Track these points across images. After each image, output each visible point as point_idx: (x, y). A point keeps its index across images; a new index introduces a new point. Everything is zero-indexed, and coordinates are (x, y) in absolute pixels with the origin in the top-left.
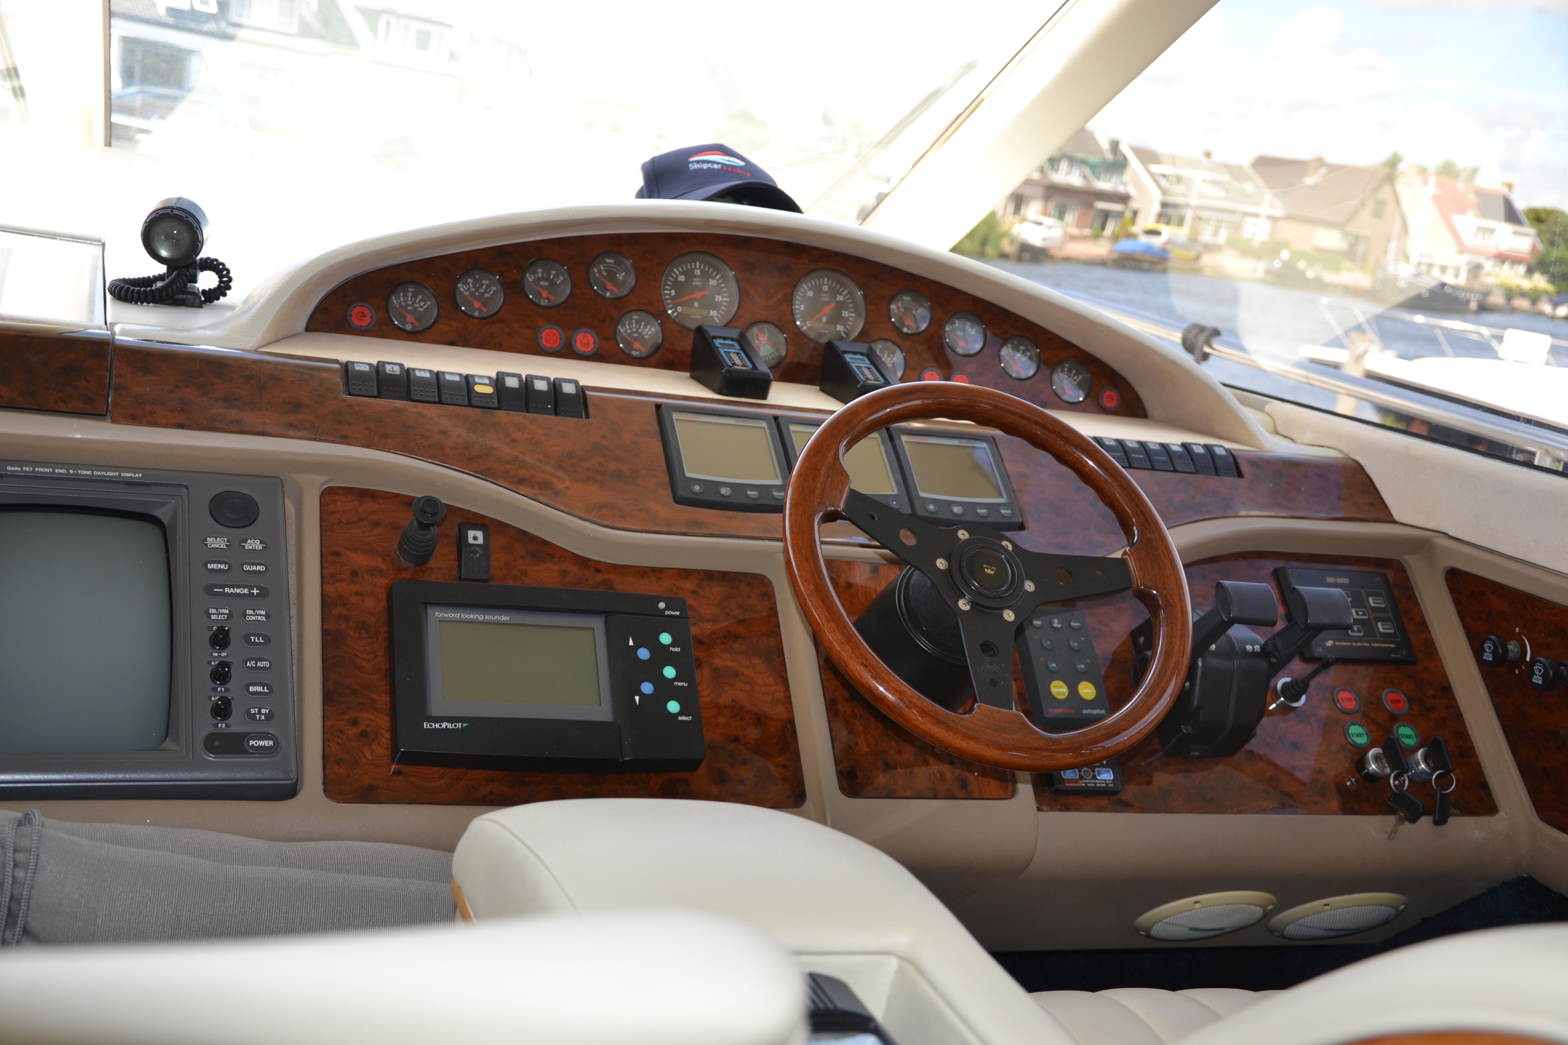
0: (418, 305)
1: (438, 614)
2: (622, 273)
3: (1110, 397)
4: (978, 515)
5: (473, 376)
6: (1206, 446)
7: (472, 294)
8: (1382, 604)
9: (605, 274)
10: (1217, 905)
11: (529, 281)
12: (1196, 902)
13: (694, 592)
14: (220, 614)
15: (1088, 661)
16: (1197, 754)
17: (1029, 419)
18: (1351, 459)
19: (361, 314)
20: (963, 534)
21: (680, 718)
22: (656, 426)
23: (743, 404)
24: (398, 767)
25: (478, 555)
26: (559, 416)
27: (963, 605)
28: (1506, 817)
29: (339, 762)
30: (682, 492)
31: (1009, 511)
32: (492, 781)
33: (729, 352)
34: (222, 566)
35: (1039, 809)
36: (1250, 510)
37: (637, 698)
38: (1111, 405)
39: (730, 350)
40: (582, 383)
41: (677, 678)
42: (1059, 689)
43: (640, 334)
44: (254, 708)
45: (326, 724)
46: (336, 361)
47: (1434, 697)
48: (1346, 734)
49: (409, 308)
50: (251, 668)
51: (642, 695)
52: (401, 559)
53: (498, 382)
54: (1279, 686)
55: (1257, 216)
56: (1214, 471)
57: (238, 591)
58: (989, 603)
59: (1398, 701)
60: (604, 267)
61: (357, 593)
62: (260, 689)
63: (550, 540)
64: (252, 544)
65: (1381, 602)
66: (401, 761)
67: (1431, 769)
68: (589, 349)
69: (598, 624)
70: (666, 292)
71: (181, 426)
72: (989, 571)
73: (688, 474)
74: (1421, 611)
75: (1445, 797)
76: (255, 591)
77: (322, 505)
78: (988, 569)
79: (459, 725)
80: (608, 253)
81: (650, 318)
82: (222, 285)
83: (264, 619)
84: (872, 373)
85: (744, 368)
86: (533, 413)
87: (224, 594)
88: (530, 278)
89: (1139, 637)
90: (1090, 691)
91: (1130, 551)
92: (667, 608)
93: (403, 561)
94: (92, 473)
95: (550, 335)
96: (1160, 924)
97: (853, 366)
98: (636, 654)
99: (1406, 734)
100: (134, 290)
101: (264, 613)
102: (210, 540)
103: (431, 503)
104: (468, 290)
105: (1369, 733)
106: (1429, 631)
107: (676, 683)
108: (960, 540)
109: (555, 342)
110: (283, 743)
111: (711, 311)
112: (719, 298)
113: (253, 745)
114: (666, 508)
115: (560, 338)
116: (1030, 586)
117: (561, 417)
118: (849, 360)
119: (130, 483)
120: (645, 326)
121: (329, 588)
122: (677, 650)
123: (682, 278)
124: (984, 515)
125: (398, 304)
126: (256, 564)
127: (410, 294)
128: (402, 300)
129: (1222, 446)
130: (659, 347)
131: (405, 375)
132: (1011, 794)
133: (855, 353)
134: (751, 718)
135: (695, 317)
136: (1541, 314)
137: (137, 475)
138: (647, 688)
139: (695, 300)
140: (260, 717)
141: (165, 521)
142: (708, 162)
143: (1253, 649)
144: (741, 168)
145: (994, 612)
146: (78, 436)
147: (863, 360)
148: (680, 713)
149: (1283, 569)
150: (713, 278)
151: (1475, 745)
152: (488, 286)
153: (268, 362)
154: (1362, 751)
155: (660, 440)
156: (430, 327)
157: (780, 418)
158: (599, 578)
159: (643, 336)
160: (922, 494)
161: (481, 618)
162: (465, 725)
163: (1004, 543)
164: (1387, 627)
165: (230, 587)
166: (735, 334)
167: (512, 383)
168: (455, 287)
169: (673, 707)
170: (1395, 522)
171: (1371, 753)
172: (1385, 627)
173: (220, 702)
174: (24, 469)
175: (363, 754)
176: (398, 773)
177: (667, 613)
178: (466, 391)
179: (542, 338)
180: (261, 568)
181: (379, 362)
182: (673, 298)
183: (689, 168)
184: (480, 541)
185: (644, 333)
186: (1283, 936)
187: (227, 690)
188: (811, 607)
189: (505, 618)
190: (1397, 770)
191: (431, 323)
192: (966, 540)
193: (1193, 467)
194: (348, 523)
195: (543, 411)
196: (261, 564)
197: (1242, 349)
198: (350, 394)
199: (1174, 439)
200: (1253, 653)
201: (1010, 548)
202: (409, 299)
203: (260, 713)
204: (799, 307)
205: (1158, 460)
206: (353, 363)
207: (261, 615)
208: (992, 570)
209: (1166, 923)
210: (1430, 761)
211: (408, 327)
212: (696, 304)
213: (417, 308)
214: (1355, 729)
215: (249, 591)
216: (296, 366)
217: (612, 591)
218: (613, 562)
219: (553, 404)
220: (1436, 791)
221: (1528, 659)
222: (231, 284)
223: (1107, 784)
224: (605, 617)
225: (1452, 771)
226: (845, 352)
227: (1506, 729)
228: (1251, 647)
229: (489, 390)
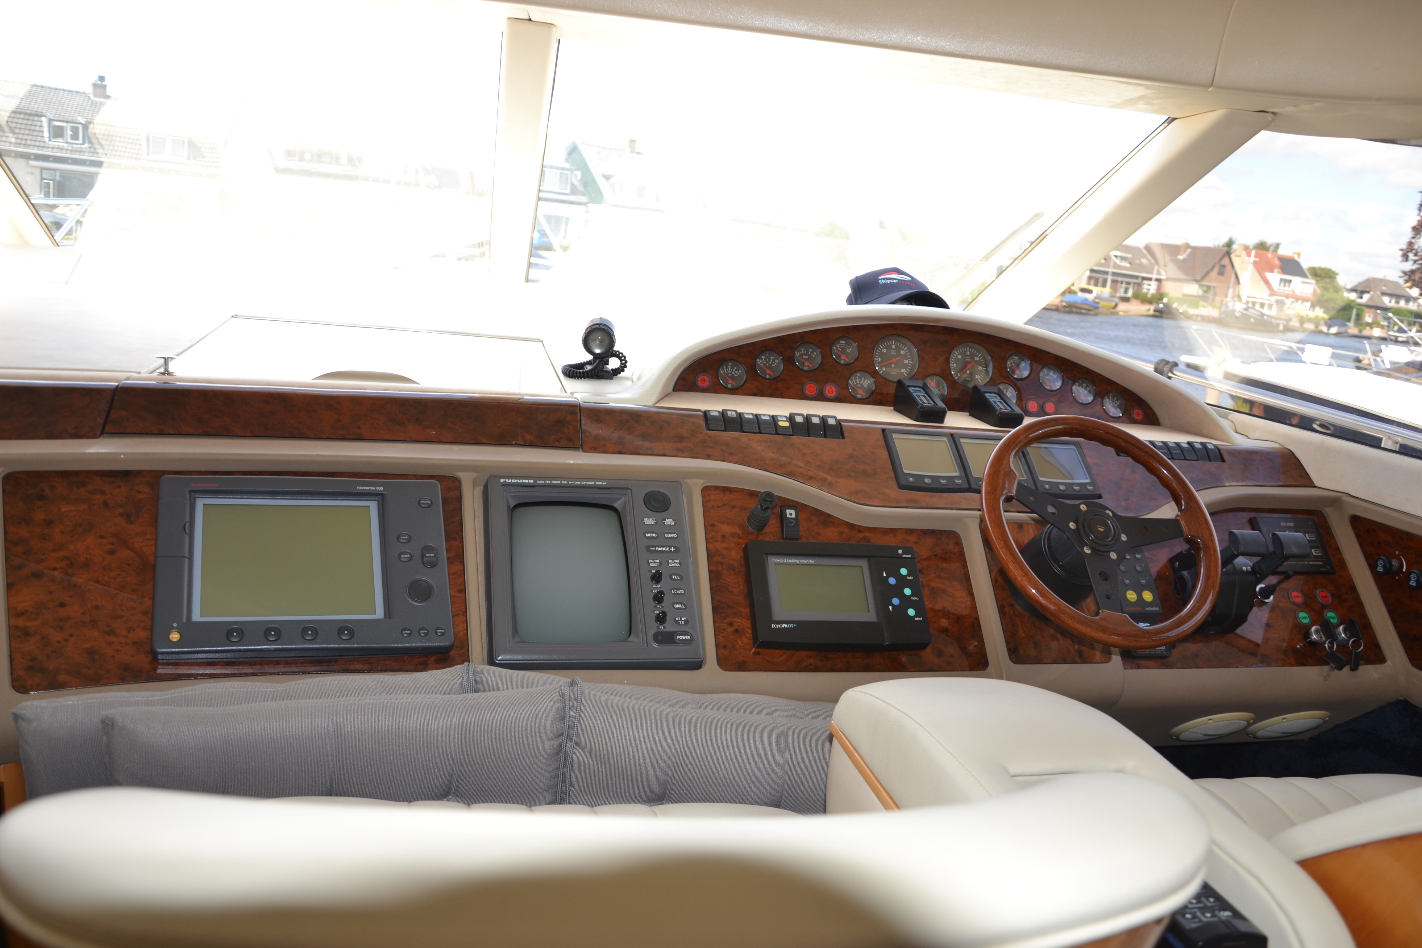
0: (734, 373)
1: (774, 560)
2: (850, 349)
3: (1138, 413)
4: (1074, 490)
5: (776, 416)
6: (1202, 443)
7: (764, 365)
8: (1314, 538)
9: (840, 350)
10: (1222, 721)
11: (797, 356)
12: (1210, 720)
13: (916, 543)
14: (655, 563)
15: (1147, 578)
16: (1213, 632)
17: (1117, 437)
18: (1286, 448)
19: (703, 380)
20: (1083, 507)
21: (916, 619)
22: (883, 442)
23: (931, 426)
24: (757, 650)
25: (793, 524)
26: (828, 438)
27: (1087, 551)
28: (1391, 665)
29: (724, 647)
30: (903, 482)
31: (1092, 488)
32: (810, 657)
33: (919, 395)
34: (653, 535)
35: (1125, 669)
36: (1231, 482)
37: (890, 608)
38: (1138, 418)
39: (919, 394)
40: (838, 418)
41: (912, 595)
42: (1131, 596)
43: (862, 385)
44: (678, 617)
45: (715, 625)
46: (699, 410)
47: (1346, 593)
48: (1296, 617)
49: (729, 375)
50: (674, 594)
51: (893, 606)
52: (749, 527)
53: (791, 418)
54: (1258, 589)
55: (1150, 279)
56: (1208, 458)
57: (663, 549)
58: (1102, 549)
59: (1326, 597)
60: (839, 346)
61: (726, 548)
62: (680, 606)
63: (831, 514)
64: (669, 522)
65: (1313, 536)
66: (759, 647)
67: (1348, 637)
68: (833, 395)
69: (864, 563)
70: (876, 359)
71: (620, 453)
72: (1100, 529)
73: (905, 471)
74: (1336, 541)
75: (1357, 654)
76: (672, 549)
77: (703, 497)
78: (1100, 528)
79: (792, 626)
80: (842, 338)
81: (868, 376)
82: (622, 365)
83: (679, 565)
84: (1003, 405)
85: (930, 405)
86: (813, 437)
87: (655, 551)
88: (797, 354)
89: (1175, 562)
90: (1149, 596)
91: (1181, 515)
92: (904, 553)
93: (750, 529)
94: (581, 483)
95: (810, 388)
96: (1186, 732)
97: (991, 400)
98: (888, 581)
99: (1331, 616)
100: (577, 371)
101: (678, 561)
102: (646, 520)
103: (769, 495)
104: (762, 363)
105: (1310, 616)
106: (1341, 553)
107: (912, 598)
108: (1082, 510)
109: (814, 391)
110: (695, 636)
111: (902, 369)
112: (906, 362)
113: (679, 639)
114: (894, 492)
115: (816, 389)
116: (1124, 538)
117: (828, 439)
118: (988, 397)
119: (600, 488)
120: (864, 380)
121: (710, 546)
122: (911, 578)
123: (884, 351)
124: (1078, 490)
125: (723, 372)
126: (672, 533)
127: (730, 367)
128: (725, 370)
129: (1212, 443)
130: (873, 393)
131: (739, 417)
132: (1108, 660)
133: (990, 393)
134: (954, 618)
135: (893, 373)
136: (1321, 332)
137: (604, 483)
138: (896, 601)
139: (893, 363)
140: (682, 622)
141: (620, 510)
142: (890, 279)
143: (1247, 569)
144: (909, 281)
145: (1104, 553)
146: (572, 462)
147: (996, 397)
148: (916, 616)
149: (1255, 518)
150: (903, 350)
151: (1371, 622)
152: (774, 360)
153: (663, 413)
154: (1308, 628)
155: (887, 451)
156: (742, 386)
157: (954, 435)
158: (861, 535)
159: (864, 385)
160: (1041, 479)
161: (798, 562)
162: (795, 625)
163: (1107, 512)
164: (1318, 552)
165: (659, 547)
166: (920, 383)
167: (799, 419)
168: (755, 361)
169: (911, 612)
170: (1316, 487)
171: (1313, 629)
172: (1316, 552)
173: (661, 615)
174: (546, 482)
175: (737, 643)
176: (757, 653)
177: (904, 556)
178: (774, 425)
179: (806, 389)
180: (675, 535)
181: (723, 410)
182: (879, 363)
183: (879, 282)
184: (794, 516)
185: (864, 384)
186: (1255, 737)
187: (662, 607)
188: (1003, 555)
189: (811, 561)
190: (1329, 639)
191: (742, 383)
192: (1086, 511)
193: (1195, 456)
194: (718, 507)
195: (818, 436)
196: (674, 533)
197: (1205, 378)
198: (709, 430)
199: (1183, 439)
200: (1247, 572)
201: (1111, 514)
202: (729, 369)
203: (681, 620)
204: (953, 365)
205: (1175, 453)
206: (709, 411)
207: (677, 563)
208: (1102, 528)
209: (1190, 732)
210: (1348, 633)
211: (729, 386)
212: (893, 366)
213: (734, 374)
214: (1302, 615)
215: (669, 549)
216: (678, 415)
217: (869, 544)
218: (868, 526)
219: (823, 431)
220: (1351, 651)
221: (1404, 570)
222: (627, 364)
223: (1162, 652)
224: (868, 560)
225: (1361, 639)
226: (985, 392)
227: (1390, 612)
228: (1245, 568)
229: (787, 424)
